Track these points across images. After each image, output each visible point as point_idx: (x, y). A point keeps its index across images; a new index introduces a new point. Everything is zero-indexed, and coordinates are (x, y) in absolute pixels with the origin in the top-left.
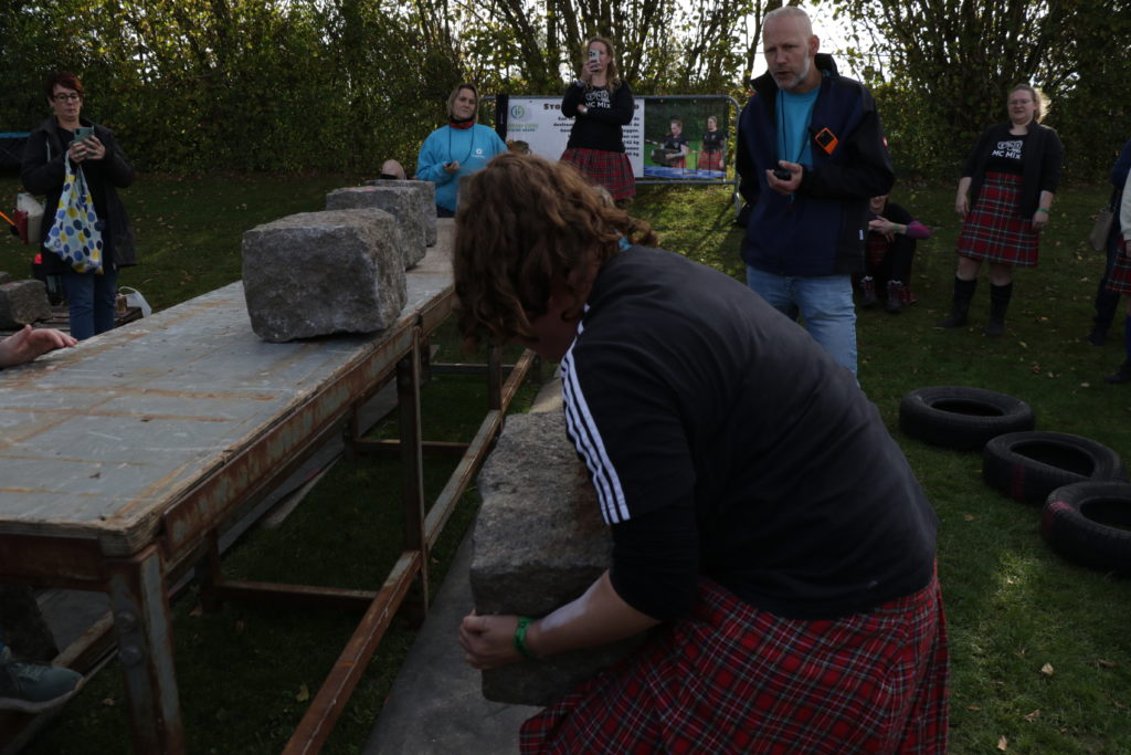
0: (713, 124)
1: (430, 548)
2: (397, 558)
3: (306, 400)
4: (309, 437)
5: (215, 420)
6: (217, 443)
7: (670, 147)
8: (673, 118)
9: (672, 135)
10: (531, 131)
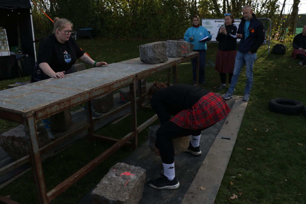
3: (88, 91)
5: (64, 94)
6: (59, 98)
10: (211, 28)
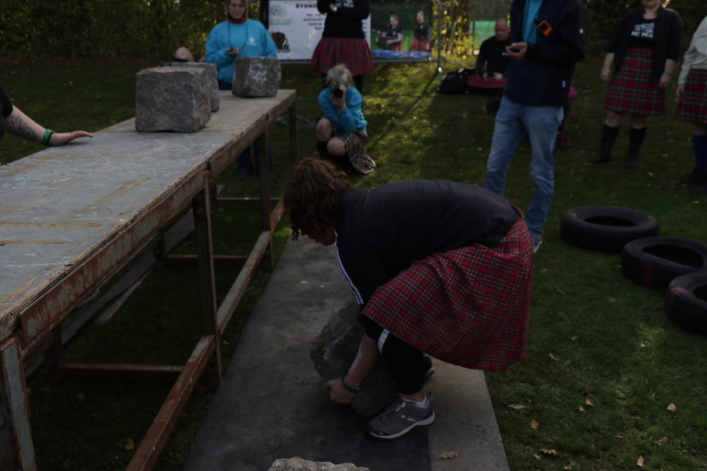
0: (420, 16)
1: (221, 333)
2: (197, 341)
3: (126, 225)
4: (130, 253)
5: (57, 243)
6: (59, 260)
7: (390, 35)
8: (392, 13)
9: (391, 26)
10: (287, 24)
